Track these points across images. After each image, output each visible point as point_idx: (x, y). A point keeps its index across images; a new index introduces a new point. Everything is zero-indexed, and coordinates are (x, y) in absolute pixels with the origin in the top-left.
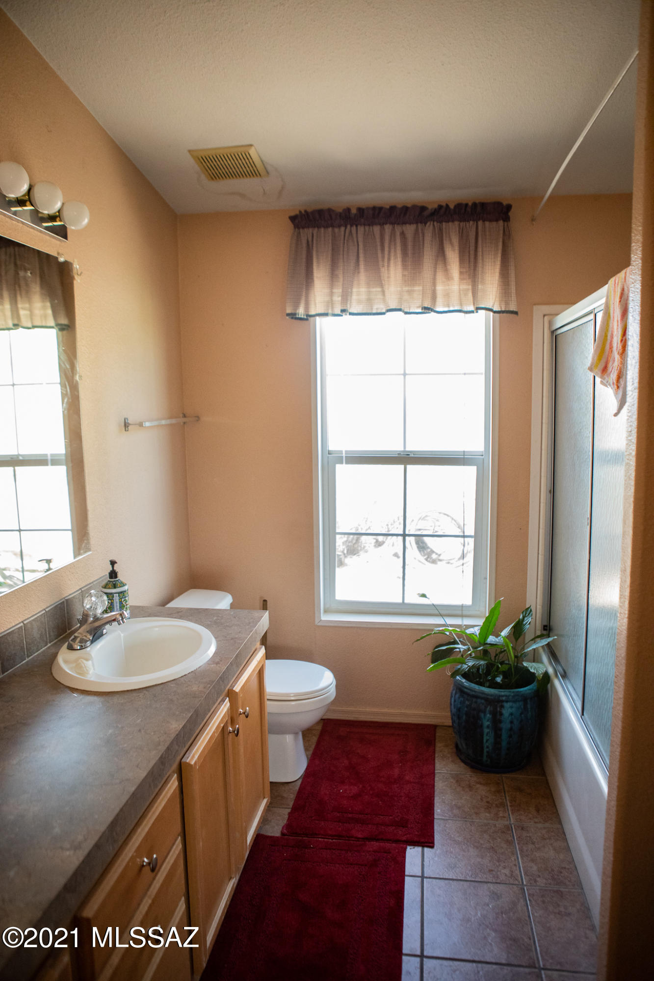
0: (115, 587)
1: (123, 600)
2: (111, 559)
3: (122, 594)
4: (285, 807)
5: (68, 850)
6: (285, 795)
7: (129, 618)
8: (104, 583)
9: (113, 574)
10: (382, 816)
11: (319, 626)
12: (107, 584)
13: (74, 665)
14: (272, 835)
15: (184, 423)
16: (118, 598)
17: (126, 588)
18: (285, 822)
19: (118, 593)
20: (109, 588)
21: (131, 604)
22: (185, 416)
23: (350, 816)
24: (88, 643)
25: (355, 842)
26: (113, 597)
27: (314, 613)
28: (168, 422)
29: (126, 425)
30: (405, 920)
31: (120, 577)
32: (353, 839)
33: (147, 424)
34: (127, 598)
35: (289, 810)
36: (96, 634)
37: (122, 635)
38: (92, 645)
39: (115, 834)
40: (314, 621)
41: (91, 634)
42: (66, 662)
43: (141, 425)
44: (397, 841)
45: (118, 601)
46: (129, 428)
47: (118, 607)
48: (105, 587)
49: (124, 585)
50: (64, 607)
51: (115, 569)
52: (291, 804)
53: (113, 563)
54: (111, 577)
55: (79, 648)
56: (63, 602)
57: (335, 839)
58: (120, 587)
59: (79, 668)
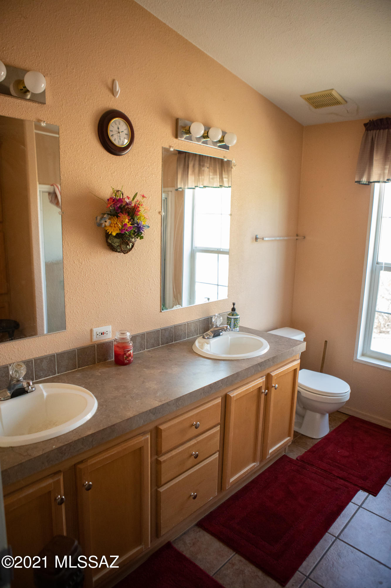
0: (233, 315)
1: (236, 322)
2: (233, 302)
3: (236, 320)
4: (305, 448)
5: (157, 401)
6: (308, 443)
7: (238, 331)
8: (228, 313)
9: (233, 309)
10: (354, 471)
11: (355, 362)
12: (230, 314)
13: (201, 344)
14: (292, 458)
15: (297, 239)
16: (233, 321)
17: (238, 317)
18: (302, 454)
19: (234, 318)
20: (230, 316)
21: (240, 325)
22: (297, 235)
23: (337, 464)
24: (211, 337)
25: (332, 476)
26: (231, 320)
27: (354, 354)
28: (286, 238)
29: (256, 239)
30: (338, 520)
31: (237, 311)
32: (332, 475)
33: (266, 239)
34: (238, 322)
35: (306, 451)
36: (216, 334)
37: (230, 338)
38: (214, 338)
39: (178, 404)
40: (353, 359)
41: (213, 333)
42: (199, 342)
43: (263, 239)
44: (356, 485)
45: (233, 322)
46: (258, 240)
47: (233, 325)
48: (229, 315)
49: (237, 315)
50: (209, 320)
51: (235, 307)
52: (309, 448)
53: (234, 304)
54: (232, 310)
55: (207, 338)
56: (209, 318)
57: (323, 471)
58: (235, 316)
59: (202, 346)
